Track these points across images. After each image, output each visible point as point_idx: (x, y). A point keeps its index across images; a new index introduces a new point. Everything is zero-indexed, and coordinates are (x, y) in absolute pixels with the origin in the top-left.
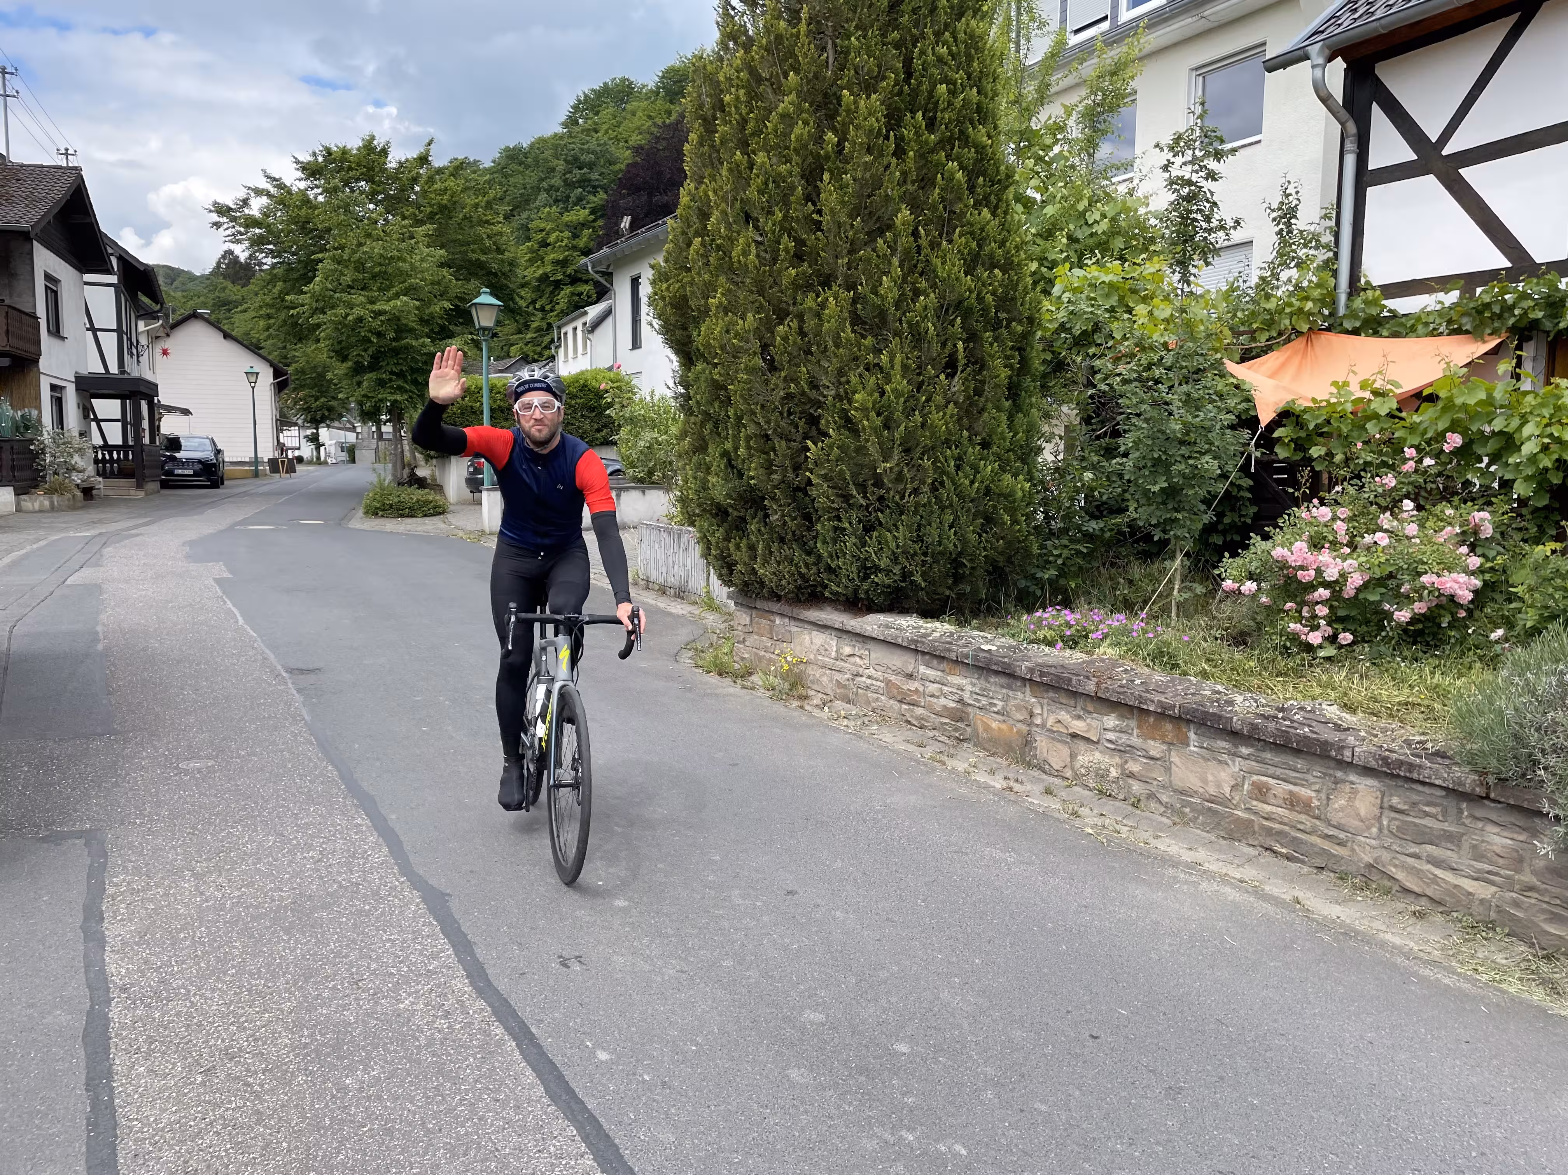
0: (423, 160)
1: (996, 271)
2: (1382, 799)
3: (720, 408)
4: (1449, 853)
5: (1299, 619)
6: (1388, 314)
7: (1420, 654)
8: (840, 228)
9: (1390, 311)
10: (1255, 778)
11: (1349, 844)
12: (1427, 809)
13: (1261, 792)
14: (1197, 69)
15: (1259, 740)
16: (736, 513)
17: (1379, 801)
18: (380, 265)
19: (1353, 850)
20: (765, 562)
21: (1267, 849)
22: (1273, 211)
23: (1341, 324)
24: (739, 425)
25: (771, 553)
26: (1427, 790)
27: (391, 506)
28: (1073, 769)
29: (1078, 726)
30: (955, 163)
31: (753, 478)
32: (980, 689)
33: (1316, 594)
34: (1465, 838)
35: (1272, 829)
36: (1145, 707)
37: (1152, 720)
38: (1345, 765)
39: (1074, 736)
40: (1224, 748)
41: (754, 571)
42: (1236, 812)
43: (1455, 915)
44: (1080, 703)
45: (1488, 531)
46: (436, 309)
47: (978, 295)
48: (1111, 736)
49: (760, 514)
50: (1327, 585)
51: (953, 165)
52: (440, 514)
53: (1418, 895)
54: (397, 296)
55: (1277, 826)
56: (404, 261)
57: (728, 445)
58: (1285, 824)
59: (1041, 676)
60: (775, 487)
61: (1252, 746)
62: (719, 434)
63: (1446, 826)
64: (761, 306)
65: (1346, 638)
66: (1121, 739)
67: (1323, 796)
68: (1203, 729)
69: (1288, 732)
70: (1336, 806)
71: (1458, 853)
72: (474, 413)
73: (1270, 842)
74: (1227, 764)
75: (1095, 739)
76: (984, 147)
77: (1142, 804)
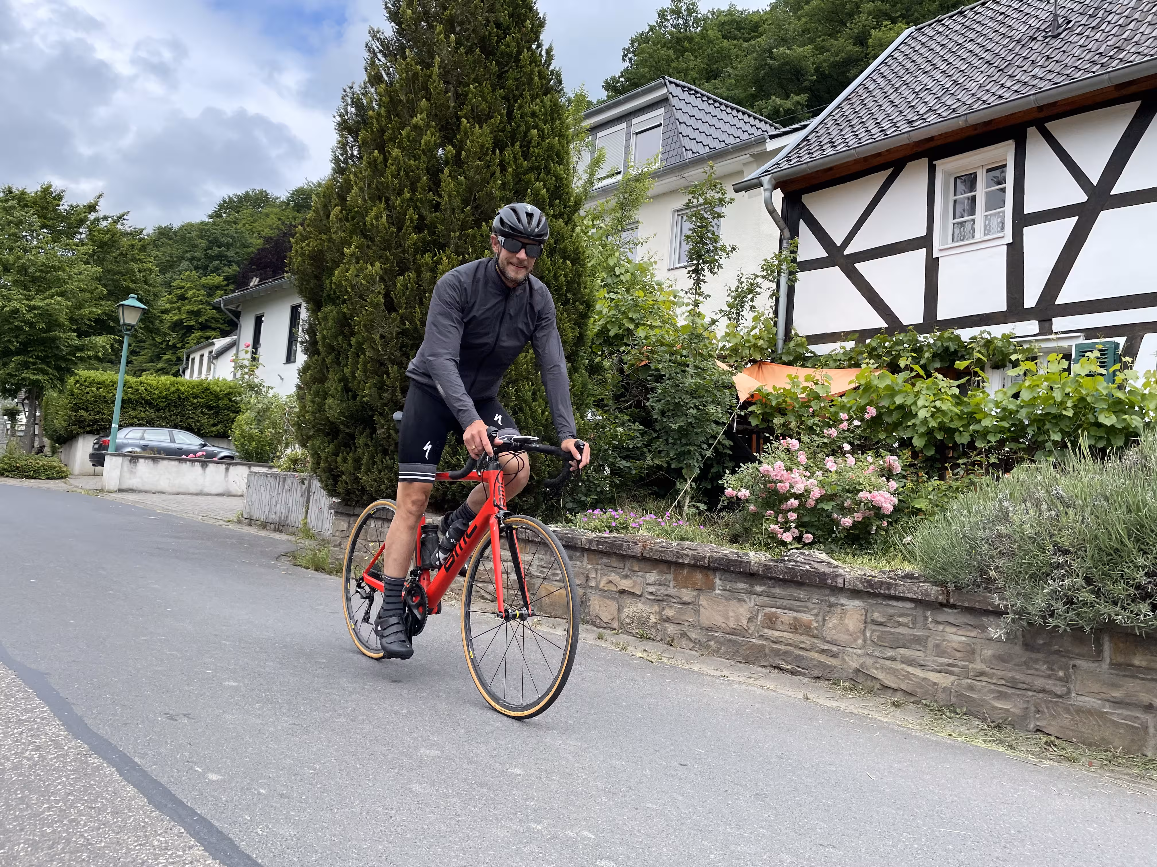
0: (92, 208)
1: (568, 262)
2: (866, 615)
3: (343, 341)
4: (918, 653)
5: (777, 523)
6: (810, 355)
7: (858, 552)
8: (453, 210)
9: (811, 352)
10: (767, 610)
11: (840, 655)
12: (900, 619)
13: (771, 622)
14: (678, 211)
15: (771, 578)
16: (347, 431)
17: (863, 617)
18: (41, 271)
19: (843, 660)
20: (368, 471)
21: (775, 667)
22: (732, 292)
23: (781, 358)
24: (360, 350)
25: (374, 463)
26: (900, 604)
27: (18, 467)
28: (619, 620)
29: (626, 584)
30: (541, 184)
31: (364, 397)
32: (547, 563)
33: (789, 502)
34: (930, 639)
35: (780, 650)
36: (681, 561)
37: (685, 572)
38: (837, 591)
39: (622, 592)
40: (742, 589)
41: (357, 480)
42: (751, 640)
43: (924, 702)
44: (628, 564)
45: (898, 469)
46: (86, 311)
47: (555, 274)
48: (651, 589)
49: (368, 431)
50: (797, 496)
51: (539, 184)
52: (62, 478)
53: (895, 690)
54: (52, 297)
55: (783, 648)
56: (64, 271)
57: (347, 371)
58: (790, 645)
59: (597, 545)
60: (385, 405)
61: (765, 585)
62: (339, 363)
63: (915, 632)
64: (387, 259)
65: (808, 537)
66: (659, 590)
67: (820, 618)
68: (727, 575)
69: (794, 569)
70: (830, 625)
71: (925, 652)
72: (107, 402)
73: (778, 661)
74: (745, 601)
75: (639, 593)
76: (561, 179)
77: (676, 643)
